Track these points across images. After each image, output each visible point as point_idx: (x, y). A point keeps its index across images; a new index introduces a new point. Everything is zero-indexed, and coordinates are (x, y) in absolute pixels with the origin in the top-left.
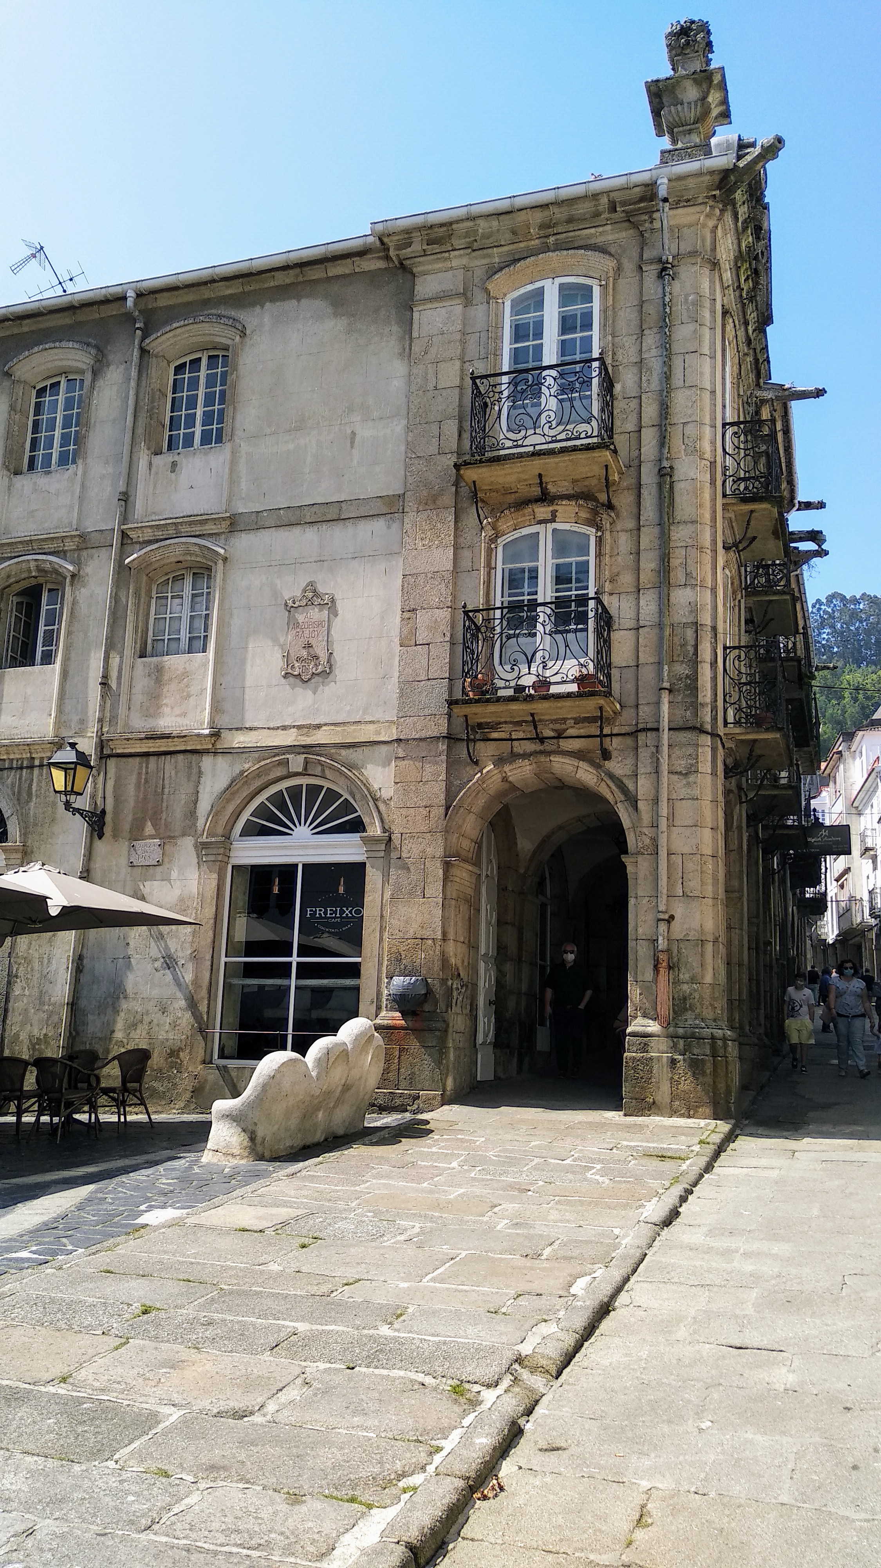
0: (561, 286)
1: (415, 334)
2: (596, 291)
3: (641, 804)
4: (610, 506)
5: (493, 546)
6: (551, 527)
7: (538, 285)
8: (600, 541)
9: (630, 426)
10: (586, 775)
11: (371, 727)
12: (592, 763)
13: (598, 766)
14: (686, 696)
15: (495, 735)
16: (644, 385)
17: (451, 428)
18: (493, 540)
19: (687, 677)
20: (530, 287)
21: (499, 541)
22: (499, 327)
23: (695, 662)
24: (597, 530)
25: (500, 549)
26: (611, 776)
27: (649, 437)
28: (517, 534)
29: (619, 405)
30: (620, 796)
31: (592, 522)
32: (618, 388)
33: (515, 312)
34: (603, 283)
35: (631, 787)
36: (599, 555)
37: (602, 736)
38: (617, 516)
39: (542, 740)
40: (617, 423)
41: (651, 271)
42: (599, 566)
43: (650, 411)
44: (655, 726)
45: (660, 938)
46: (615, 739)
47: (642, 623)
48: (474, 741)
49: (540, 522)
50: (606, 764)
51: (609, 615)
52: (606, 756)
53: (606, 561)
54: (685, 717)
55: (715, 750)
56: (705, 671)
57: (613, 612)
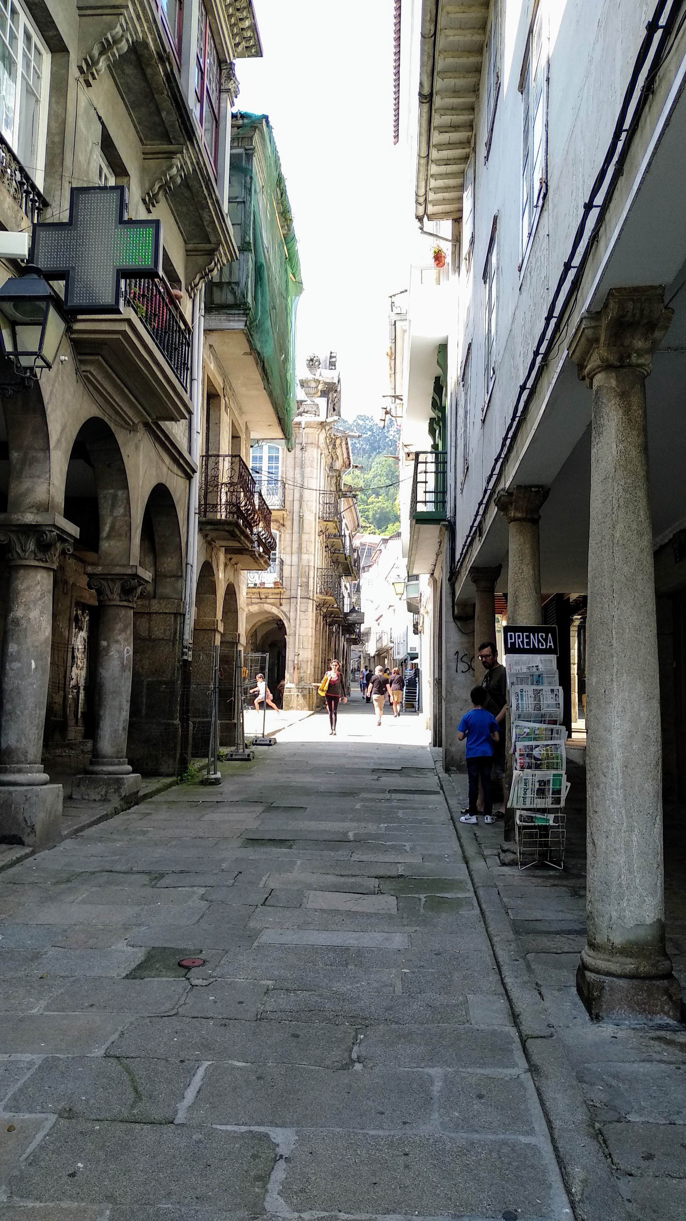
3: (291, 620)
4: (284, 525)
8: (280, 536)
9: (291, 499)
10: (275, 610)
12: (276, 607)
13: (278, 608)
14: (305, 588)
16: (295, 486)
19: (306, 581)
23: (308, 578)
24: (279, 532)
26: (282, 611)
27: (296, 504)
29: (287, 492)
30: (285, 618)
32: (287, 485)
34: (283, 447)
35: (288, 615)
37: (280, 599)
39: (261, 599)
40: (287, 498)
41: (298, 446)
42: (280, 544)
43: (297, 496)
44: (296, 596)
45: (295, 660)
46: (284, 600)
47: (293, 565)
50: (281, 607)
51: (283, 561)
52: (281, 605)
53: (282, 542)
54: (305, 594)
55: (313, 604)
56: (311, 580)
57: (284, 560)
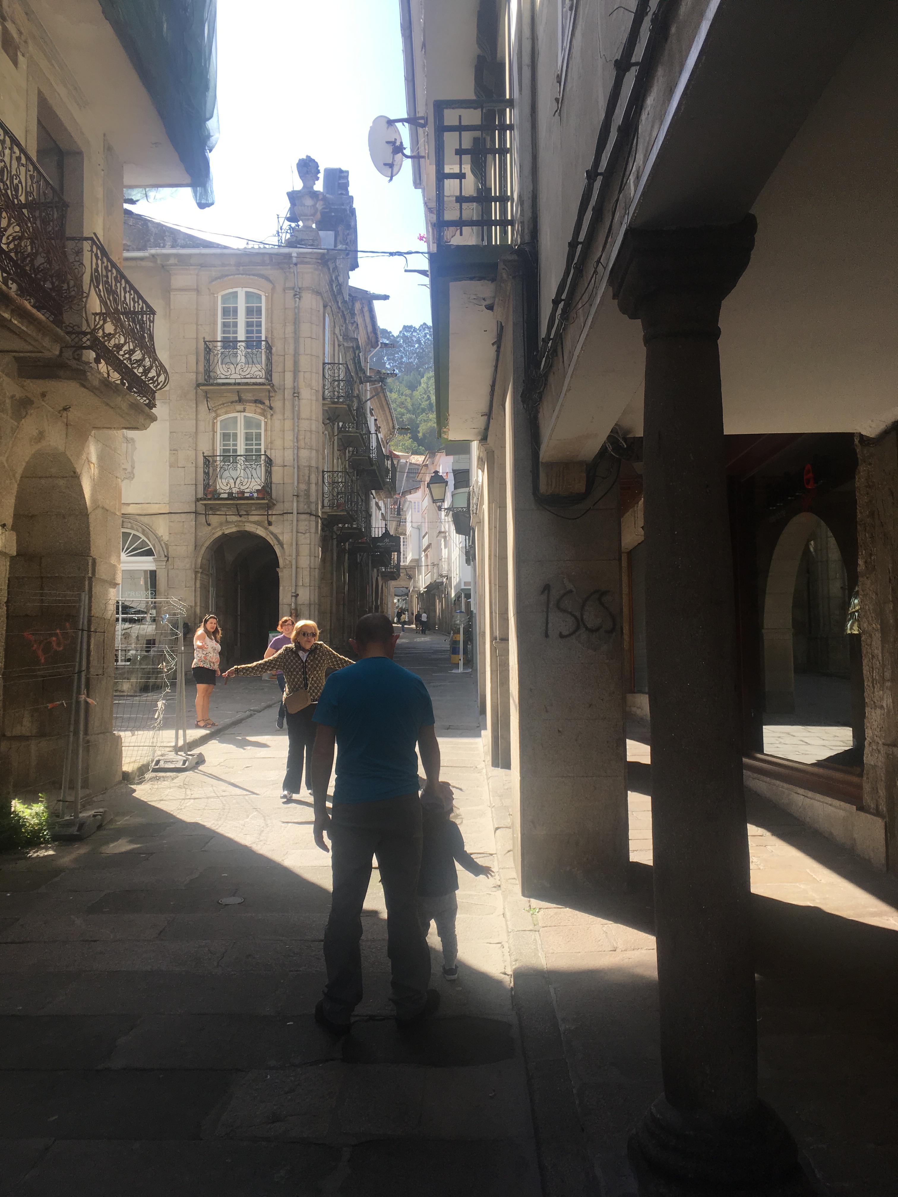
0: (246, 292)
1: (172, 307)
2: (263, 299)
3: (285, 546)
4: (271, 408)
5: (215, 421)
6: (243, 414)
7: (235, 290)
8: (266, 423)
9: (280, 369)
10: (261, 532)
11: (157, 506)
12: (263, 527)
13: (266, 529)
14: (305, 499)
15: (218, 513)
16: (286, 350)
17: (192, 359)
18: (215, 418)
19: (305, 490)
20: (231, 290)
21: (218, 418)
22: (215, 309)
23: (309, 483)
24: (265, 418)
25: (219, 423)
26: (272, 533)
27: (289, 376)
28: (227, 416)
29: (275, 358)
30: (276, 542)
31: (263, 414)
32: (274, 349)
33: (223, 302)
34: (267, 295)
35: (281, 538)
36: (266, 430)
37: (268, 515)
38: (274, 412)
39: (240, 516)
40: (274, 367)
41: (290, 293)
42: (266, 435)
43: (289, 364)
44: (291, 512)
45: (293, 604)
46: (274, 517)
47: (286, 464)
48: (209, 514)
49: (238, 412)
50: (271, 528)
51: (271, 460)
52: (270, 523)
53: (269, 433)
54: (303, 507)
55: (317, 522)
56: (313, 487)
57: (273, 458)
